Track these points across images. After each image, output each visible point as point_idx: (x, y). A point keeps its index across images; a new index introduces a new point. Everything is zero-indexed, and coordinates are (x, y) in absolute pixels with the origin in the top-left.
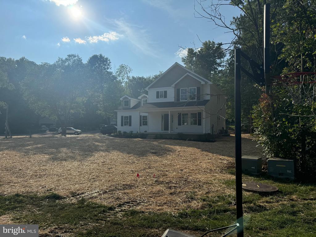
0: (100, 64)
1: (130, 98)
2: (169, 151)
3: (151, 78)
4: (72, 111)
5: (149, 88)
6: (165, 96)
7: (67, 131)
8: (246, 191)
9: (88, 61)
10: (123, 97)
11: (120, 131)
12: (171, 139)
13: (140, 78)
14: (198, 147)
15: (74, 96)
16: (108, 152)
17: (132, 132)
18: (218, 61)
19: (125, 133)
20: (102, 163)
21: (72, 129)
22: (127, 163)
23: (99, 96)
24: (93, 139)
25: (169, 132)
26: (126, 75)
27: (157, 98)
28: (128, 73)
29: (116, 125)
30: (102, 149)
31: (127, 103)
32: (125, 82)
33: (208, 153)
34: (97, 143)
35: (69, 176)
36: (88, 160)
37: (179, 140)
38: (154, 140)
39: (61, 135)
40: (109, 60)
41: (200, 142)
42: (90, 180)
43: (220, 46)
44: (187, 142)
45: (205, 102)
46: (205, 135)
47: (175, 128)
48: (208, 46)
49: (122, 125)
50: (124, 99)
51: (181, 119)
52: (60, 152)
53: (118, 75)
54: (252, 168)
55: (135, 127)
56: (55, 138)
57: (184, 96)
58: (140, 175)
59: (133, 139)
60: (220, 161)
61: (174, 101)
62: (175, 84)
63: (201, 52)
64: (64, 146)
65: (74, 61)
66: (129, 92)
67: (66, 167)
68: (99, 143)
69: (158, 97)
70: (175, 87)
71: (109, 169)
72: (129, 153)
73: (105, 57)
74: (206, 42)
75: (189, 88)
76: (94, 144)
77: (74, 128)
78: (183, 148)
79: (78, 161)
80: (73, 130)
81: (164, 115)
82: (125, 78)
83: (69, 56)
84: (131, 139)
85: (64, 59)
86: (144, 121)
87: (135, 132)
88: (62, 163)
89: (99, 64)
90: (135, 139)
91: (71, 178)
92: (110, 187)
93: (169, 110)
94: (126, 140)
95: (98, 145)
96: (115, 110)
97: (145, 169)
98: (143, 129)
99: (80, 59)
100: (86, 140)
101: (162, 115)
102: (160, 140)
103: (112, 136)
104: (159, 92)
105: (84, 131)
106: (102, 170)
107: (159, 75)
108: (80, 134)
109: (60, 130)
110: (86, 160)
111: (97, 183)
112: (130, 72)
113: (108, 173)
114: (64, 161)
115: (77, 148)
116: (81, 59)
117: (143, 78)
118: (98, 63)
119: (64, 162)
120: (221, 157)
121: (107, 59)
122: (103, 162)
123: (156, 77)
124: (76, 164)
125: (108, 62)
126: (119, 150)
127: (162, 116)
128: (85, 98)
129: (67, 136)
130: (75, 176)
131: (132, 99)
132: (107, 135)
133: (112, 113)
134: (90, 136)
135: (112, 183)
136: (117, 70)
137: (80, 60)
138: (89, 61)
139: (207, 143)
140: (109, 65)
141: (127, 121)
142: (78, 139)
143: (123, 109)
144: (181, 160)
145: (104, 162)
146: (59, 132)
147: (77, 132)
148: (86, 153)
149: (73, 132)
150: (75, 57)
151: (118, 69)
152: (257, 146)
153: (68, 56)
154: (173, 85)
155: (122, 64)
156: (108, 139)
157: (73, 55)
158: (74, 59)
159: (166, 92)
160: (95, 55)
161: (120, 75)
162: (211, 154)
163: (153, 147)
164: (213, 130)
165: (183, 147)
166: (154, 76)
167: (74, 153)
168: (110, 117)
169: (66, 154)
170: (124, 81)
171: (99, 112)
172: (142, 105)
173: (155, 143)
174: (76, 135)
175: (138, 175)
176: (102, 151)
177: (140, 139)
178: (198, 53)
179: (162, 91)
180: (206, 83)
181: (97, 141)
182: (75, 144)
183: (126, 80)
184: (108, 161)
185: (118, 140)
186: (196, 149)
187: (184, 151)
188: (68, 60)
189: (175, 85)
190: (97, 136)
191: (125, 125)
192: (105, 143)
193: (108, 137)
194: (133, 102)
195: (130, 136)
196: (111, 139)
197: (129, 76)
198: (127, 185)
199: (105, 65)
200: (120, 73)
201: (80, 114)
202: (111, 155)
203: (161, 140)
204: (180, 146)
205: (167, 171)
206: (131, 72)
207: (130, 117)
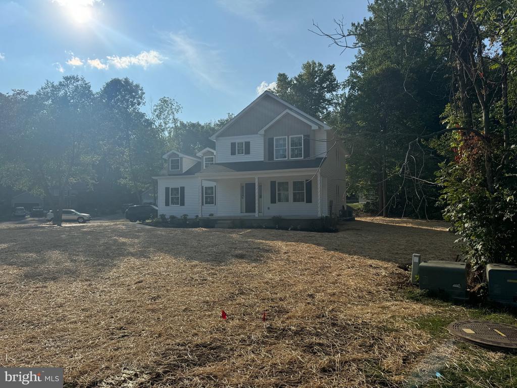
0: (125, 95)
1: (181, 155)
2: (267, 251)
3: (212, 125)
4: (73, 180)
5: (218, 136)
6: (248, 152)
7: (64, 217)
8: (481, 346)
9: (103, 89)
10: (168, 154)
11: (163, 216)
12: (260, 227)
13: (193, 125)
14: (315, 242)
15: (75, 152)
16: (145, 257)
17: (185, 215)
18: (328, 96)
19: (173, 217)
20: (136, 283)
21: (73, 212)
22: (190, 282)
23: (123, 153)
24: (114, 231)
25: (256, 214)
26: (171, 117)
27: (232, 155)
28: (175, 112)
29: (155, 204)
30: (132, 250)
31: (176, 164)
32: (169, 129)
33: (342, 254)
34: (122, 240)
35: (60, 325)
36: (106, 277)
37: (276, 229)
38: (231, 230)
39: (51, 223)
40: (141, 90)
41: (316, 233)
42: (112, 334)
43: (331, 70)
44: (291, 233)
45: (317, 162)
46: (322, 219)
47: (266, 209)
48: (311, 70)
49: (167, 204)
50: (170, 156)
51: (277, 191)
52: (44, 261)
53: (157, 115)
54: (454, 286)
55: (193, 206)
56: (38, 230)
57: (281, 150)
58: (227, 312)
59: (190, 229)
60: (374, 271)
61: (263, 160)
62: (265, 128)
63: (300, 80)
64: (55, 247)
65: (76, 89)
66: (177, 146)
67: (54, 298)
68: (126, 238)
69: (233, 153)
70: (264, 135)
71: (154, 299)
72: (190, 258)
73: (134, 84)
74: (308, 63)
75: (290, 137)
76: (116, 241)
77: (76, 211)
78: (290, 245)
79: (82, 281)
80: (76, 214)
81: (244, 185)
82: (170, 122)
83: (67, 79)
84: (186, 229)
85: (56, 83)
86: (209, 197)
87: (191, 216)
88: (45, 287)
89: (123, 97)
90: (193, 229)
91: (64, 330)
92: (165, 355)
93: (256, 176)
94: (179, 231)
95: (124, 244)
96: (153, 178)
97: (232, 297)
98: (207, 211)
99: (86, 84)
100: (99, 232)
101: (241, 184)
102: (241, 230)
103: (148, 224)
104: (235, 143)
105: (94, 217)
106: (138, 304)
107: (227, 121)
108: (89, 220)
109: (50, 214)
110: (102, 278)
111: (130, 343)
112: (178, 111)
113: (153, 311)
114: (52, 282)
115: (81, 250)
116: (89, 84)
117: (199, 125)
118: (120, 93)
119: (51, 286)
120: (370, 262)
121: (137, 86)
122: (139, 282)
123: (222, 123)
124: (77, 287)
125: (140, 92)
126: (168, 252)
127: (242, 187)
128: (96, 156)
129: (64, 225)
130: (75, 322)
131: (187, 156)
132: (138, 222)
133: (147, 184)
134: (107, 224)
135: (167, 342)
136: (155, 108)
137: (87, 87)
138: (105, 89)
139: (326, 235)
140: (141, 97)
141: (177, 196)
142: (84, 231)
143: (169, 175)
144: (299, 272)
145: (142, 282)
146: (48, 218)
147: (82, 217)
148: (101, 261)
149: (76, 217)
150: (78, 81)
151: (157, 106)
152: (456, 241)
153: (64, 78)
154: (262, 132)
155: (165, 97)
156: (143, 230)
157: (73, 77)
158: (75, 84)
159: (248, 144)
160: (115, 79)
161: (160, 115)
162: (348, 258)
163: (233, 243)
164: (331, 211)
165: (289, 243)
166: (219, 121)
167: (75, 261)
168: (143, 190)
169: (57, 264)
170: (167, 126)
171: (123, 181)
172: (204, 168)
173: (234, 235)
174: (79, 223)
175: (224, 315)
176: (133, 255)
177: (204, 229)
178: (295, 82)
179: (240, 143)
180: (320, 127)
181: (123, 234)
182: (78, 240)
183: (171, 125)
184: (150, 279)
185: (161, 231)
186: (314, 246)
187: (296, 252)
188: (63, 85)
189: (265, 131)
190: (121, 224)
191: (173, 203)
192: (138, 238)
193: (142, 226)
194: (187, 163)
195: (184, 223)
196: (148, 231)
197: (176, 118)
198: (205, 347)
199: (134, 97)
200: (161, 113)
201: (88, 185)
202: (153, 263)
203: (244, 230)
204: (283, 240)
205: (281, 299)
206: (180, 111)
207: (183, 189)
